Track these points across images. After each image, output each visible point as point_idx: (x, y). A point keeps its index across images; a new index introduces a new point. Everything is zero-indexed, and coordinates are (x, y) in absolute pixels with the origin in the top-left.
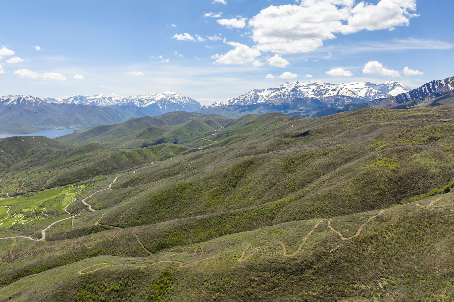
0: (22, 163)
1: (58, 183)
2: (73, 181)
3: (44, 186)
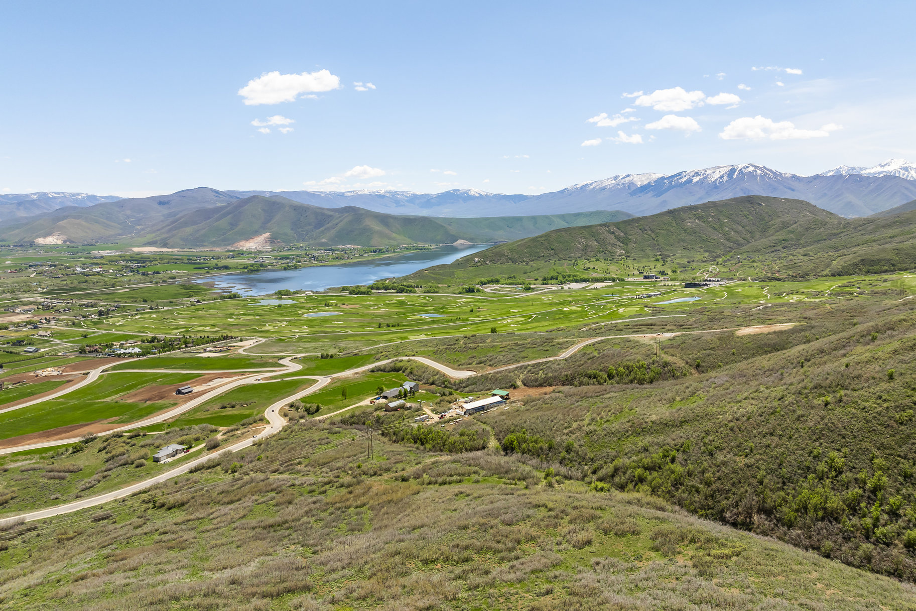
0: (764, 241)
1: (862, 267)
2: (900, 266)
3: (828, 270)
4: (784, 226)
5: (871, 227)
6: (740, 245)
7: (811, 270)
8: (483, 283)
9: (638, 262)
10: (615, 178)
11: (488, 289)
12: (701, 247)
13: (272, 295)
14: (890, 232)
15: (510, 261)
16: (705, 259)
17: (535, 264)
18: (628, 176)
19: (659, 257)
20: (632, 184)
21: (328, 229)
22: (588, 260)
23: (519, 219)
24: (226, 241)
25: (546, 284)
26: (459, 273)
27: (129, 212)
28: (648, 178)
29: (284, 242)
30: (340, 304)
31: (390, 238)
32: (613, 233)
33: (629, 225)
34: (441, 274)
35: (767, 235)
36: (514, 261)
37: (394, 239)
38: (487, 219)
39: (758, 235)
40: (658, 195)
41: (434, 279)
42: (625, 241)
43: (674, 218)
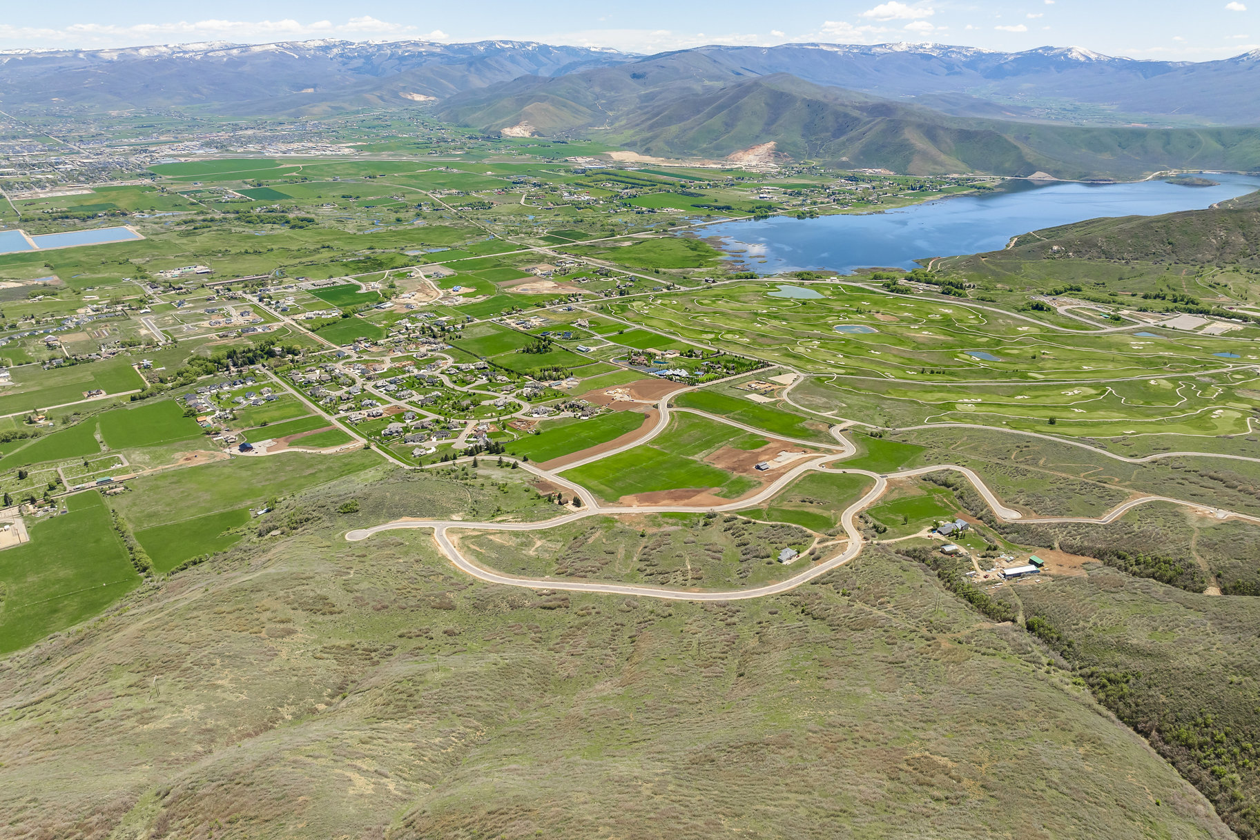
8: (1056, 294)
11: (1062, 306)
17: (1138, 265)
21: (850, 140)
22: (1221, 268)
24: (720, 152)
25: (1145, 310)
26: (1028, 267)
27: (597, 89)
29: (792, 156)
30: (873, 311)
31: (936, 162)
34: (1002, 266)
36: (1109, 256)
37: (942, 164)
41: (993, 273)
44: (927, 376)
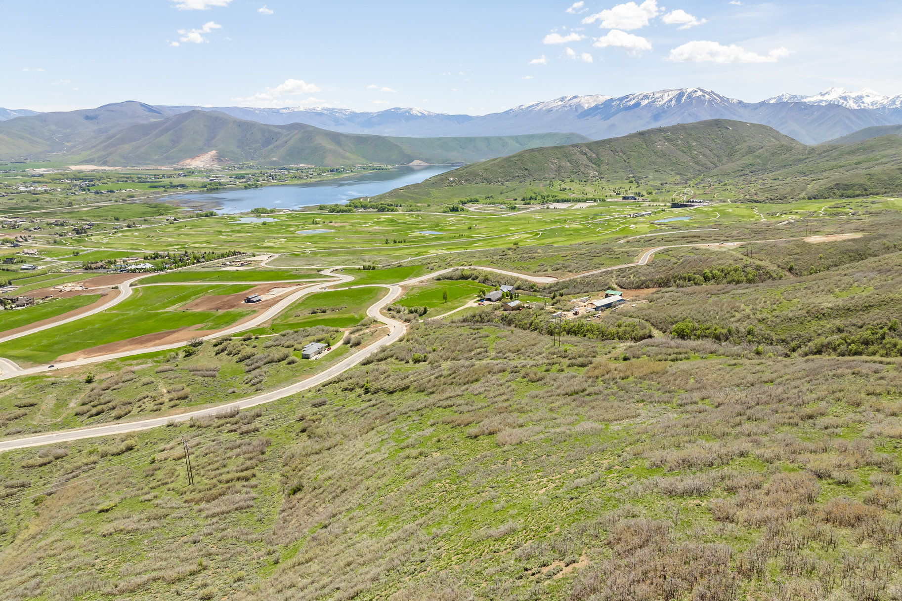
1: (836, 191)
2: (872, 191)
3: (804, 193)
4: (751, 151)
5: (835, 153)
6: (708, 169)
7: (788, 193)
8: (464, 203)
9: (613, 183)
10: (562, 99)
11: (472, 208)
12: (672, 170)
13: (248, 213)
14: (855, 159)
15: (485, 181)
16: (676, 182)
17: (511, 184)
18: (575, 97)
19: (633, 179)
20: (579, 105)
22: (563, 181)
23: (471, 140)
24: (170, 159)
25: (529, 204)
26: (435, 192)
28: (595, 100)
29: (233, 160)
30: (327, 222)
31: (344, 158)
32: (585, 154)
33: (601, 146)
34: (417, 194)
35: (734, 159)
36: (489, 181)
37: (349, 159)
38: (439, 139)
39: (725, 159)
40: (606, 118)
41: (412, 198)
42: (598, 163)
43: (645, 140)
44: (391, 245)
